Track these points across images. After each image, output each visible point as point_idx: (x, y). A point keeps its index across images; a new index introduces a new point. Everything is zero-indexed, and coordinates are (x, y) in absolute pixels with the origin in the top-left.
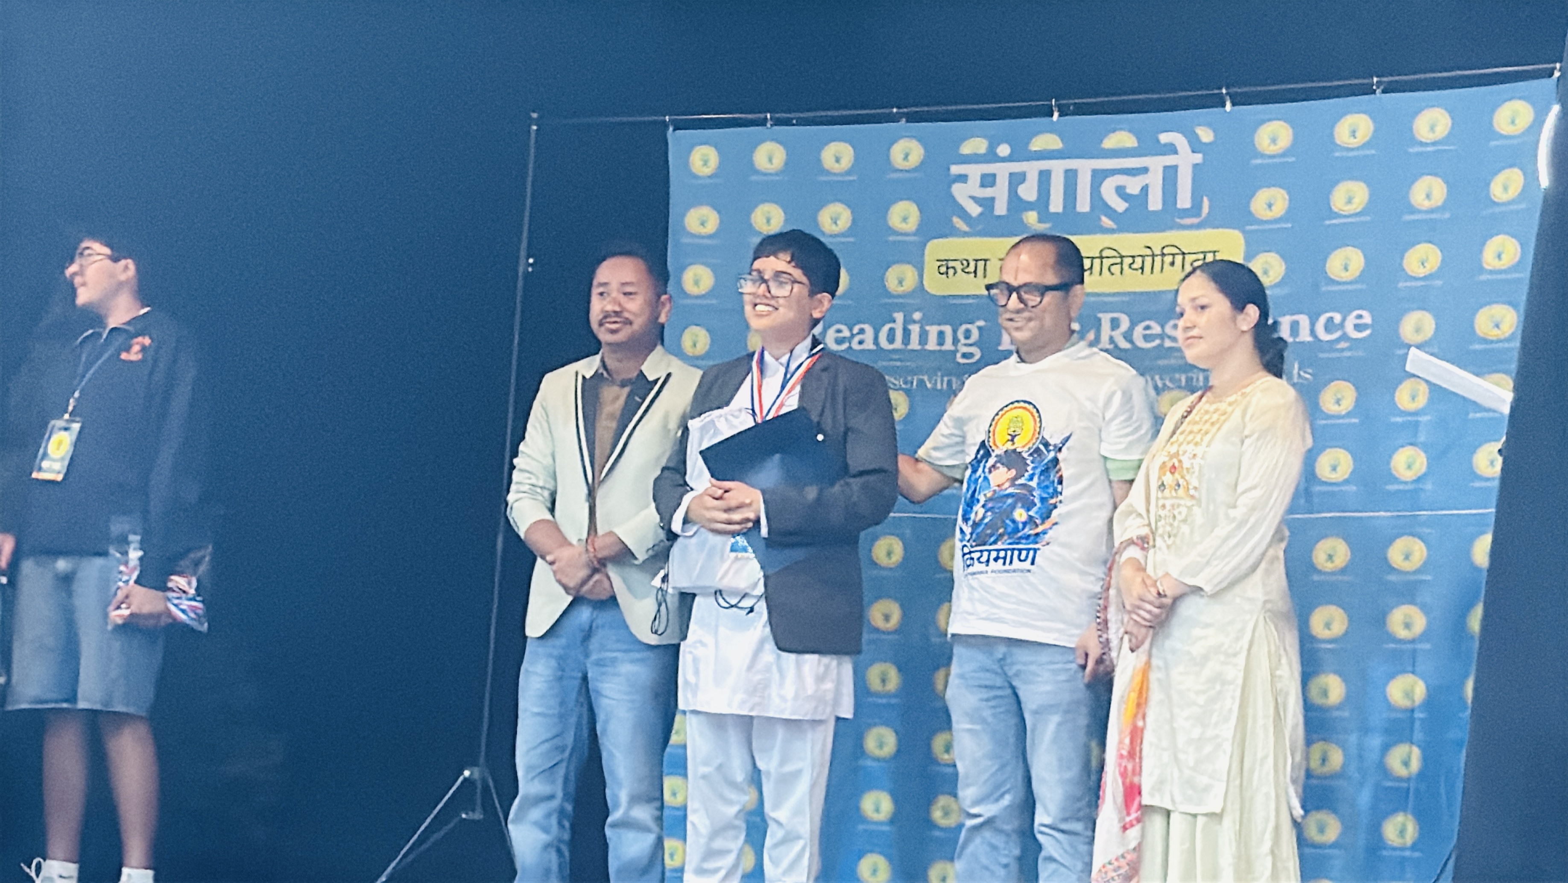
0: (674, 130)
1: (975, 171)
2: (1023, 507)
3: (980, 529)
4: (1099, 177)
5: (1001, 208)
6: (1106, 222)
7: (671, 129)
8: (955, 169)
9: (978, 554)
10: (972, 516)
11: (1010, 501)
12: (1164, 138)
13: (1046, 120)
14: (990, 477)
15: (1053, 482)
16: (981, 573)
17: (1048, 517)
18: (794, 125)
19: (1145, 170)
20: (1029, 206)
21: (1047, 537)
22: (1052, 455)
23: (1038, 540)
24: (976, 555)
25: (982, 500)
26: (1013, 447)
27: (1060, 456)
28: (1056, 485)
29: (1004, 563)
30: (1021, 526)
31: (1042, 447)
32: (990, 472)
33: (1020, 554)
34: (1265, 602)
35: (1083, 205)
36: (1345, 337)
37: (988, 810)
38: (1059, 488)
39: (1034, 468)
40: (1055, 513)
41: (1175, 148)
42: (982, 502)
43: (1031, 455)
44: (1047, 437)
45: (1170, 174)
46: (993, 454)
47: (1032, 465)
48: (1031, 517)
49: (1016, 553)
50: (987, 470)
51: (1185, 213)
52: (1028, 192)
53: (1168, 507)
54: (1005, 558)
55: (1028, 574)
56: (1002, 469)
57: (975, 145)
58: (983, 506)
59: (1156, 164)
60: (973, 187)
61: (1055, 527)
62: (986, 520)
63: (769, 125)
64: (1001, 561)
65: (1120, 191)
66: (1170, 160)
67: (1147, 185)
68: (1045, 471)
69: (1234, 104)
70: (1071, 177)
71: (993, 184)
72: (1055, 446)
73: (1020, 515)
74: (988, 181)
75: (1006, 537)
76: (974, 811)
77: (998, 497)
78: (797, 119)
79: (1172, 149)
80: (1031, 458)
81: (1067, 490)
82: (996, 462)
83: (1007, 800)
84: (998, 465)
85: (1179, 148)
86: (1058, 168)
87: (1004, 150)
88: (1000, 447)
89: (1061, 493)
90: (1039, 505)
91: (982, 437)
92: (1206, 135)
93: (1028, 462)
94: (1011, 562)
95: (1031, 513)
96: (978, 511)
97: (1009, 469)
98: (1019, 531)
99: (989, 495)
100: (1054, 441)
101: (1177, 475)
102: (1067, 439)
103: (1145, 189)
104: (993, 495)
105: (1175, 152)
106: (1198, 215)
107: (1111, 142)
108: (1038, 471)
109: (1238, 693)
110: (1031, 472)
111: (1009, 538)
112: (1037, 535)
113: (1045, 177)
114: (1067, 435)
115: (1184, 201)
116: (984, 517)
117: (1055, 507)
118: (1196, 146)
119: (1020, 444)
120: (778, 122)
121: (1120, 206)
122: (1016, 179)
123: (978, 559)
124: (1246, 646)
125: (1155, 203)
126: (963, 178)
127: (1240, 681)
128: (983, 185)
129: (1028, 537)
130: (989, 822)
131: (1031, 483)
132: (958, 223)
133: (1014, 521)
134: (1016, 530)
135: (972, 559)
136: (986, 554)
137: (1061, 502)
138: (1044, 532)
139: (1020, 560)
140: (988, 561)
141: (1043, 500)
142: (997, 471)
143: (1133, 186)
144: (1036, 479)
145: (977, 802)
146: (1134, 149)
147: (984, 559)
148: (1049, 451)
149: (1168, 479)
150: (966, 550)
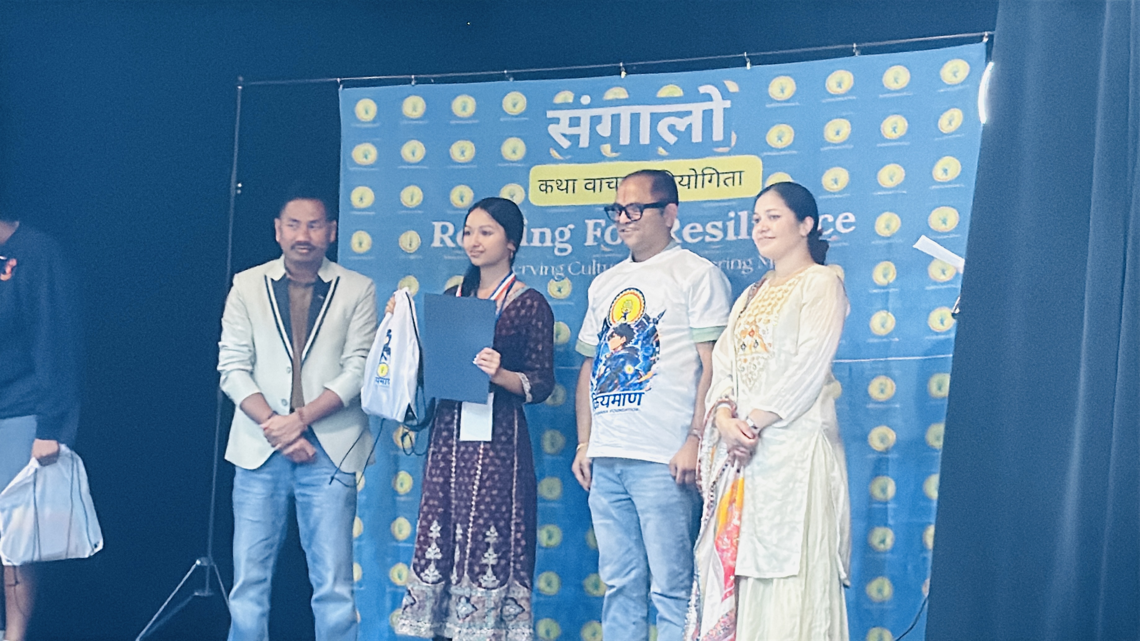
0: (343, 88)
1: (564, 115)
2: (631, 363)
3: (603, 380)
4: (655, 118)
5: (584, 142)
6: (662, 151)
7: (341, 86)
8: (550, 114)
9: (601, 399)
10: (597, 372)
11: (622, 360)
12: (702, 90)
13: (616, 77)
14: (609, 343)
15: (652, 345)
16: (604, 412)
17: (649, 370)
18: (432, 83)
19: (689, 113)
20: (604, 140)
21: (648, 385)
22: (651, 325)
23: (642, 386)
24: (600, 400)
25: (604, 359)
26: (625, 322)
27: (658, 327)
28: (654, 346)
29: (619, 405)
30: (629, 377)
31: (644, 320)
32: (609, 340)
33: (630, 397)
34: (824, 423)
35: (645, 139)
36: (836, 232)
37: (618, 582)
38: (657, 349)
39: (638, 336)
40: (654, 368)
41: (711, 97)
42: (603, 362)
43: (637, 326)
44: (648, 314)
45: (708, 116)
46: (611, 327)
47: (637, 334)
48: (637, 370)
49: (627, 396)
50: (607, 339)
51: (718, 144)
52: (604, 130)
53: (749, 361)
54: (619, 401)
55: (636, 412)
56: (617, 337)
57: (565, 96)
58: (604, 365)
59: (698, 109)
60: (564, 126)
61: (654, 377)
62: (606, 375)
63: (413, 83)
64: (617, 403)
65: (672, 129)
66: (706, 106)
67: (691, 124)
68: (648, 337)
69: (752, 64)
70: (635, 118)
71: (578, 125)
72: (654, 320)
73: (629, 369)
74: (575, 122)
75: (619, 386)
76: (610, 583)
77: (614, 358)
78: (434, 79)
79: (708, 98)
80: (637, 328)
81: (663, 351)
82: (612, 333)
83: (633, 575)
84: (614, 334)
85: (713, 97)
86: (625, 112)
87: (586, 100)
88: (617, 322)
89: (658, 352)
90: (642, 361)
91: (605, 315)
92: (732, 87)
93: (635, 331)
94: (624, 404)
95: (637, 367)
96: (601, 367)
97: (622, 337)
98: (629, 381)
99: (608, 356)
100: (653, 315)
101: (756, 337)
102: (662, 314)
103: (689, 127)
104: (611, 356)
105: (711, 100)
106: (729, 145)
107: (664, 92)
108: (641, 337)
109: (806, 489)
110: (636, 338)
111: (622, 386)
112: (641, 383)
113: (616, 119)
114: (662, 311)
115: (718, 135)
116: (605, 372)
117: (655, 362)
118: (725, 94)
119: (630, 320)
120: (419, 81)
121: (671, 139)
122: (596, 120)
123: (601, 403)
124: (811, 455)
125: (697, 137)
126: (556, 121)
127: (807, 480)
128: (570, 126)
129: (635, 385)
130: (620, 591)
131: (636, 346)
132: (554, 153)
133: (625, 374)
134: (627, 380)
135: (597, 402)
136: (606, 398)
137: (658, 359)
138: (647, 381)
139: (630, 402)
140: (608, 404)
141: (646, 358)
142: (613, 338)
143: (681, 125)
144: (640, 343)
145: (611, 578)
146: (680, 97)
147: (604, 403)
148: (649, 323)
149: (748, 340)
150: (594, 397)
